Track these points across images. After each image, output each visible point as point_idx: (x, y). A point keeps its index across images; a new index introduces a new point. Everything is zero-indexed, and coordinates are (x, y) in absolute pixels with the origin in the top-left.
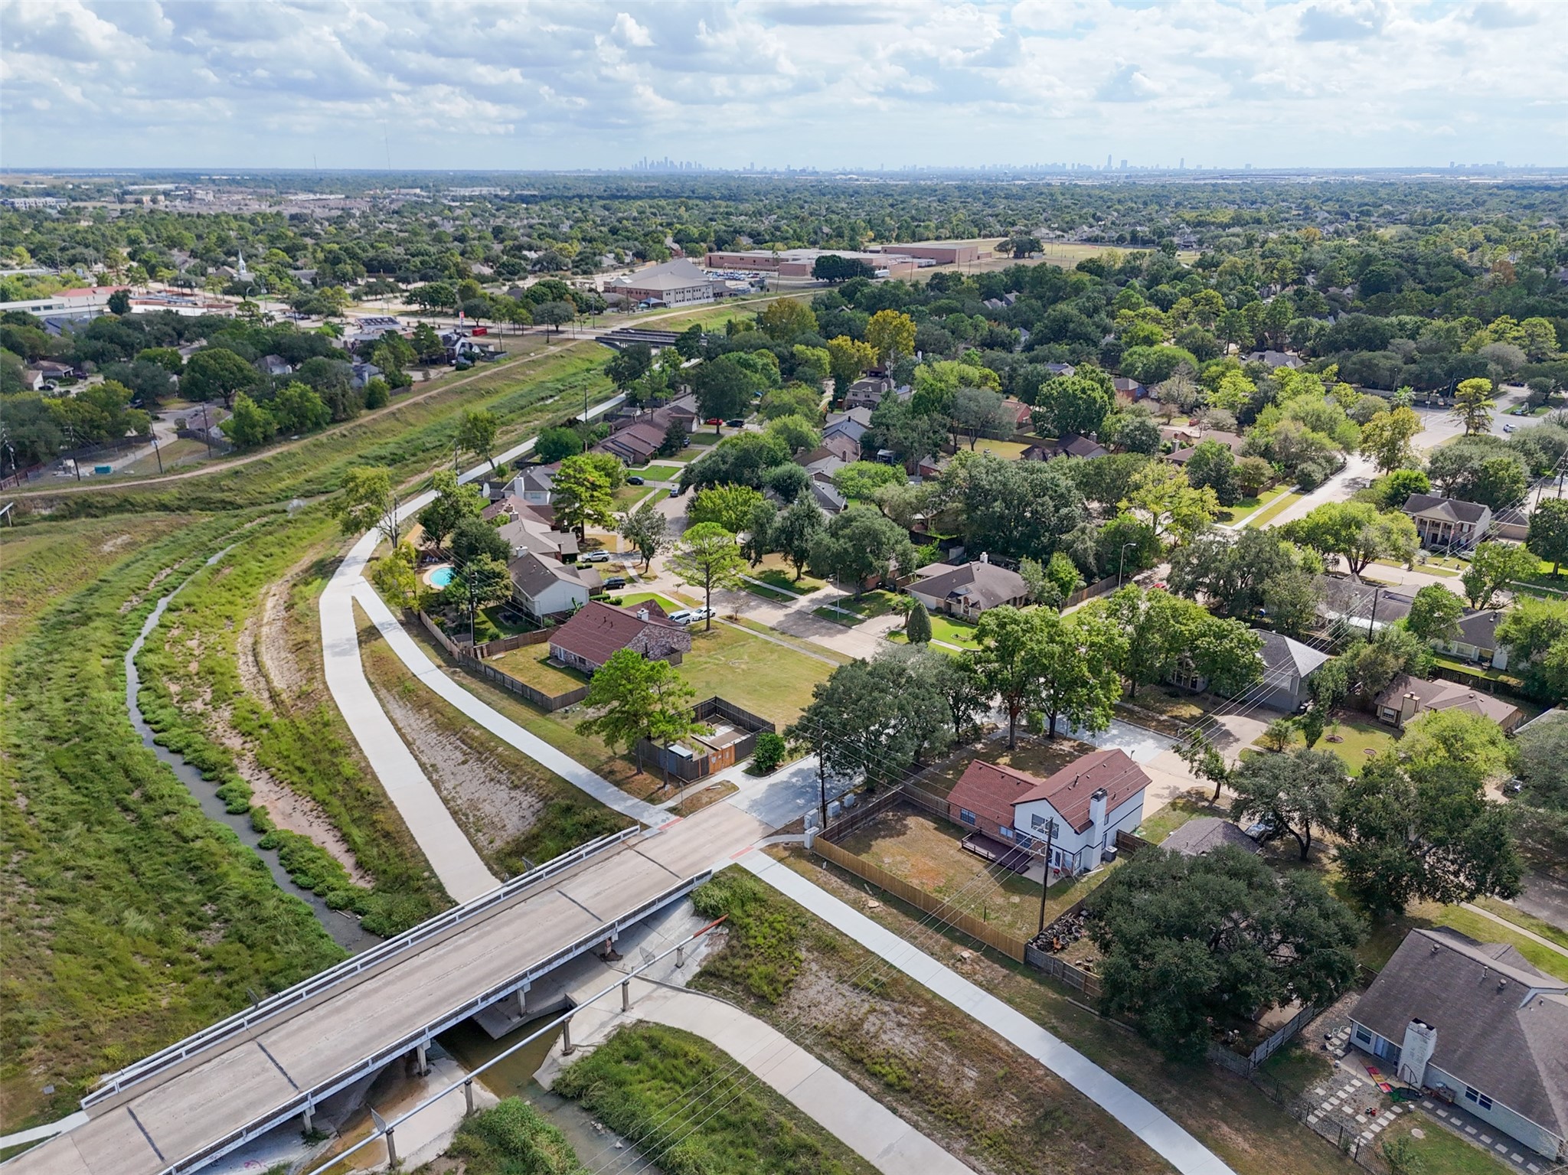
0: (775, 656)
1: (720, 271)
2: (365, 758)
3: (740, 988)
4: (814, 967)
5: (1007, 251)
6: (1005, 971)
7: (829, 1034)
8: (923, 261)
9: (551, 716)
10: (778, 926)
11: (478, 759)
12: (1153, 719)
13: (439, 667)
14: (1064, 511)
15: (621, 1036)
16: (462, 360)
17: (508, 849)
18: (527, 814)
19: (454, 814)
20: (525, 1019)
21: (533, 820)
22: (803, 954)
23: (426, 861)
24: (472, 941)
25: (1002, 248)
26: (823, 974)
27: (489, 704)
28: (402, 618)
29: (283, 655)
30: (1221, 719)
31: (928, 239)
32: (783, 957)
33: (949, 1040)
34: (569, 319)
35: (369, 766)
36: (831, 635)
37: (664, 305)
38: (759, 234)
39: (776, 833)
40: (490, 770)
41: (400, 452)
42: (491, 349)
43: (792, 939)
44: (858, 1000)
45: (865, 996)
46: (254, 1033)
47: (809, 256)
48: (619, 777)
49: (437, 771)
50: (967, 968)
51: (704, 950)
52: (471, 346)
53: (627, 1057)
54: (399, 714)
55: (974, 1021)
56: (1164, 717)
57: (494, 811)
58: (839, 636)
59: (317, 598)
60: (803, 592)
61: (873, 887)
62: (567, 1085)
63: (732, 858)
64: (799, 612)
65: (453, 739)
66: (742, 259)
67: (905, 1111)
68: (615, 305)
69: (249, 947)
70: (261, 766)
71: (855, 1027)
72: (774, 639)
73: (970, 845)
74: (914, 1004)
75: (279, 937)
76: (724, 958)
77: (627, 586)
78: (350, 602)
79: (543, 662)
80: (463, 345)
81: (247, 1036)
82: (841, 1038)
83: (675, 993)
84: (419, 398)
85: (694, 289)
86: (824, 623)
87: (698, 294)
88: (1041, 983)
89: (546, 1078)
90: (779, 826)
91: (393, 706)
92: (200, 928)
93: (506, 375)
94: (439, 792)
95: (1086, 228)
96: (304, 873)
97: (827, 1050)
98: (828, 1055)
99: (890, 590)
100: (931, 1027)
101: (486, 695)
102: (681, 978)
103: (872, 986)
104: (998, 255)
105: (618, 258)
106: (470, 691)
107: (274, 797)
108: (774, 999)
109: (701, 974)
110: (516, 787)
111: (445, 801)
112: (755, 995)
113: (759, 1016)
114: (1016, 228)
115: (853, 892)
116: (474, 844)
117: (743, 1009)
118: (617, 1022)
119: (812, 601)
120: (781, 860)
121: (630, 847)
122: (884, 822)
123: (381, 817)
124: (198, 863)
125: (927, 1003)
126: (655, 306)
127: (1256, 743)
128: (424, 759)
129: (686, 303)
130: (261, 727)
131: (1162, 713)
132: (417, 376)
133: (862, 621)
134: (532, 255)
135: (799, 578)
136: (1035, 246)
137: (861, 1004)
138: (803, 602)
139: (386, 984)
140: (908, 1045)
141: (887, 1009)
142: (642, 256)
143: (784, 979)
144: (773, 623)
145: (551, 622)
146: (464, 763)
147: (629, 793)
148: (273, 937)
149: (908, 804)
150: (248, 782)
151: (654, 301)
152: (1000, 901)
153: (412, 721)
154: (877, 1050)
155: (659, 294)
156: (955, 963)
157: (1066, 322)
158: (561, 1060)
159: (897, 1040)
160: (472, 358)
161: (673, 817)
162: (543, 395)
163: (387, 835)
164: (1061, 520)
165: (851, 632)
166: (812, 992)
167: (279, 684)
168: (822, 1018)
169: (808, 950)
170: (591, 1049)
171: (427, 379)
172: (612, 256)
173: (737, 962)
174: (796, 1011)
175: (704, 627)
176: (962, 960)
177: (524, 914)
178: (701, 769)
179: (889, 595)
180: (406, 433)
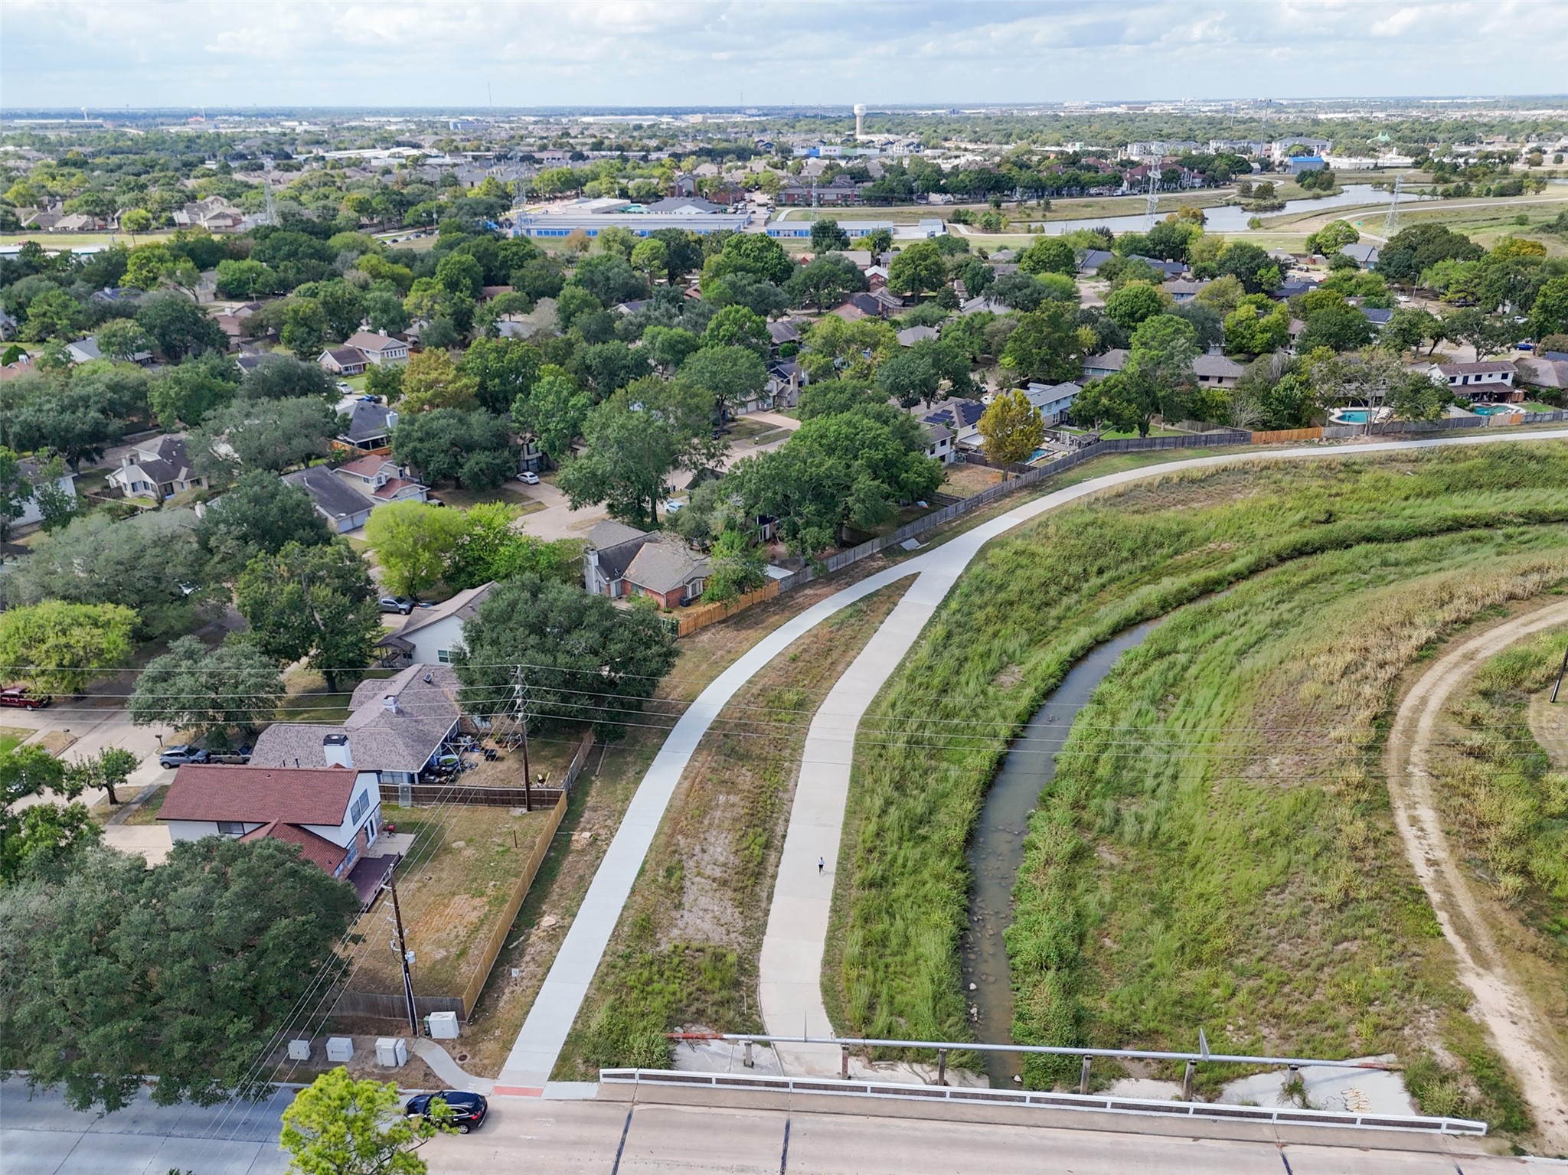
3: (736, 994)
4: (676, 932)
6: (587, 814)
26: (680, 923)
44: (694, 888)
45: (687, 883)
50: (603, 831)
51: (714, 1043)
55: (670, 806)
61: (511, 938)
67: (779, 830)
71: (722, 882)
74: (678, 844)
76: (715, 1018)
82: (742, 890)
88: (588, 792)
98: (764, 895)
102: (763, 1054)
103: (673, 881)
113: (756, 969)
115: (535, 949)
117: (756, 986)
125: (671, 836)
137: (698, 884)
140: (720, 842)
141: (692, 863)
154: (737, 860)
156: (597, 848)
159: (719, 850)
166: (707, 926)
168: (729, 911)
169: (658, 945)
170: (918, 1067)
174: (732, 935)
176: (595, 839)
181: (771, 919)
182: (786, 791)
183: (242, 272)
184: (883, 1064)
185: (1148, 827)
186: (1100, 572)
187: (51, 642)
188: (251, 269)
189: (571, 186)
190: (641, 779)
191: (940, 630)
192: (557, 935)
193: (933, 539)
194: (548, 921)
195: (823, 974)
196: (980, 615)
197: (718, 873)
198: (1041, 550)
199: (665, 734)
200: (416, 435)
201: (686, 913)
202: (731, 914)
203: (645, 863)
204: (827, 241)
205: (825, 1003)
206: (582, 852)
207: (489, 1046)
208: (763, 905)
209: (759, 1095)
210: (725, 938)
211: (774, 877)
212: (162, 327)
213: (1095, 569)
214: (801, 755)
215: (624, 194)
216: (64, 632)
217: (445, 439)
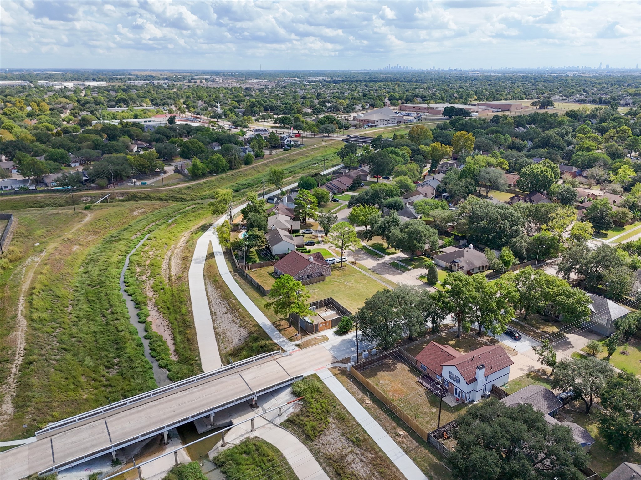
0: (366, 282)
1: (404, 112)
2: (191, 307)
3: (301, 430)
4: (334, 426)
5: (536, 105)
6: (417, 444)
7: (331, 459)
8: (495, 110)
9: (265, 298)
10: (323, 405)
11: (232, 313)
12: (532, 331)
13: (230, 272)
14: (514, 228)
15: (246, 443)
16: (286, 146)
17: (230, 352)
18: (242, 339)
19: (216, 334)
20: (213, 427)
21: (243, 341)
22: (330, 420)
23: (199, 353)
24: (198, 391)
25: (534, 104)
26: (336, 430)
27: (243, 290)
28: (225, 250)
29: (178, 261)
30: (567, 335)
31: (501, 100)
32: (322, 419)
33: (380, 473)
34: (333, 131)
35: (192, 310)
36: (394, 275)
37: (375, 126)
38: (425, 97)
39: (337, 362)
40: (234, 318)
41: (252, 183)
42: (299, 143)
43: (328, 412)
44: (347, 445)
45: (351, 444)
46: (106, 416)
47: (442, 106)
48: (281, 327)
49: (215, 315)
50: (400, 439)
51: (291, 410)
52: (291, 141)
53: (245, 452)
54: (210, 289)
55: (394, 466)
56: (539, 331)
57: (231, 335)
58: (398, 276)
59: (197, 239)
60: (388, 254)
61: (371, 394)
62: (218, 460)
63: (315, 370)
64: (384, 263)
65: (225, 302)
66: (414, 107)
68: (354, 126)
69: (124, 378)
70: (156, 305)
71: (343, 457)
72: (369, 274)
73: (421, 381)
74: (370, 452)
75: (135, 376)
76: (298, 415)
77: (316, 245)
78: (209, 242)
79: (271, 274)
80: (288, 141)
81: (102, 417)
82: (334, 462)
83: (275, 427)
84: (265, 162)
85: (389, 120)
86: (393, 269)
87: (390, 122)
88: (432, 454)
89: (212, 455)
90: (339, 359)
91: (209, 286)
92: (110, 368)
93: (302, 154)
94: (214, 324)
95: (578, 96)
96: (155, 350)
97: (328, 466)
98: (327, 469)
99: (428, 257)
100: (374, 465)
101: (244, 286)
102: (279, 421)
103: (354, 440)
104: (532, 107)
105: (363, 107)
106: (238, 283)
107: (156, 317)
108: (313, 437)
109: (287, 421)
110: (241, 326)
111: (215, 328)
112: (306, 434)
113: (305, 444)
114: (544, 95)
115: (361, 394)
116: (219, 348)
117: (300, 440)
118: (247, 435)
119: (391, 259)
120: (335, 375)
121: (275, 359)
122: (387, 364)
123: (188, 332)
124: (119, 341)
125: (376, 453)
126: (371, 126)
127: (582, 350)
128: (213, 310)
129: (385, 126)
130: (161, 289)
131: (538, 329)
132: (267, 153)
133: (410, 270)
134: (328, 105)
135: (388, 248)
136: (549, 103)
137: (348, 447)
138: (387, 258)
139: (160, 404)
140: (362, 471)
141: (358, 452)
142: (373, 106)
143: (319, 429)
144: (370, 267)
145: (278, 258)
146: (226, 313)
147: (283, 335)
148: (133, 376)
149: (400, 357)
150: (150, 311)
151: (371, 124)
152: (426, 409)
153: (213, 293)
154: (348, 471)
155: (373, 122)
156: (395, 436)
157: (549, 139)
158: (220, 448)
159: (358, 468)
160: (290, 146)
161: (297, 348)
162: (314, 162)
163: (188, 340)
164: (512, 231)
165: (404, 274)
166: (329, 438)
167: (173, 273)
168: (330, 451)
169: (333, 418)
170: (233, 446)
171: (271, 154)
172: (360, 105)
173: (302, 418)
174: (321, 445)
175: (340, 266)
176: (399, 435)
177: (223, 382)
178: (315, 329)
179: (426, 259)
180: (257, 176)
192: (361, 402)
194: (368, 401)
201: (339, 434)
203: (369, 436)
206: (395, 428)
210: (322, 441)
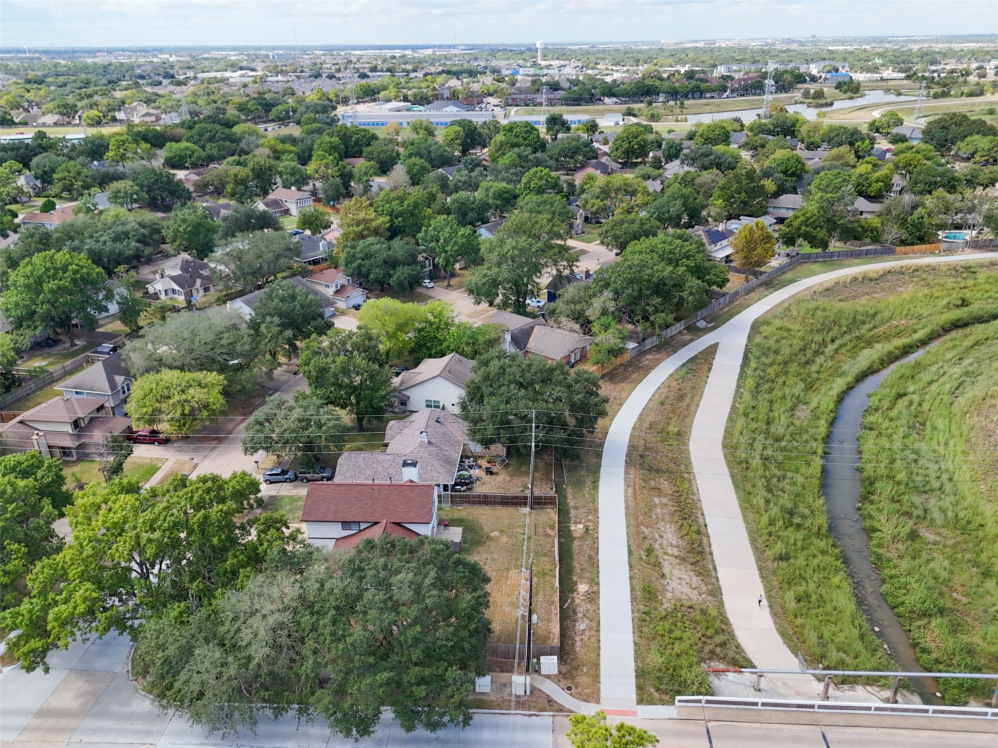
6: (572, 512)
26: (669, 589)
44: (666, 563)
45: (660, 560)
55: (627, 506)
71: (682, 559)
74: (642, 533)
97: (708, 569)
98: (711, 567)
113: (727, 619)
115: (582, 607)
117: (733, 631)
125: (636, 527)
141: (658, 546)
154: (684, 544)
156: (591, 534)
159: (670, 536)
166: (686, 590)
168: (694, 579)
169: (663, 604)
174: (703, 596)
176: (587, 529)
181: (721, 583)
182: (693, 494)
183: (182, 150)
184: (846, 687)
185: (950, 514)
186: (833, 341)
187: (177, 398)
188: (187, 148)
189: (370, 94)
190: (598, 487)
191: (750, 382)
192: (593, 597)
193: (717, 321)
194: (583, 588)
195: (775, 623)
196: (771, 371)
197: (676, 552)
198: (792, 327)
199: (599, 455)
200: (359, 255)
201: (669, 581)
202: (696, 581)
203: (629, 546)
204: (556, 127)
205: (785, 643)
206: (581, 538)
207: (583, 680)
208: (713, 574)
209: (794, 714)
210: (699, 598)
211: (711, 554)
212: (149, 186)
213: (829, 339)
214: (692, 468)
215: (406, 99)
216: (183, 391)
217: (380, 258)
